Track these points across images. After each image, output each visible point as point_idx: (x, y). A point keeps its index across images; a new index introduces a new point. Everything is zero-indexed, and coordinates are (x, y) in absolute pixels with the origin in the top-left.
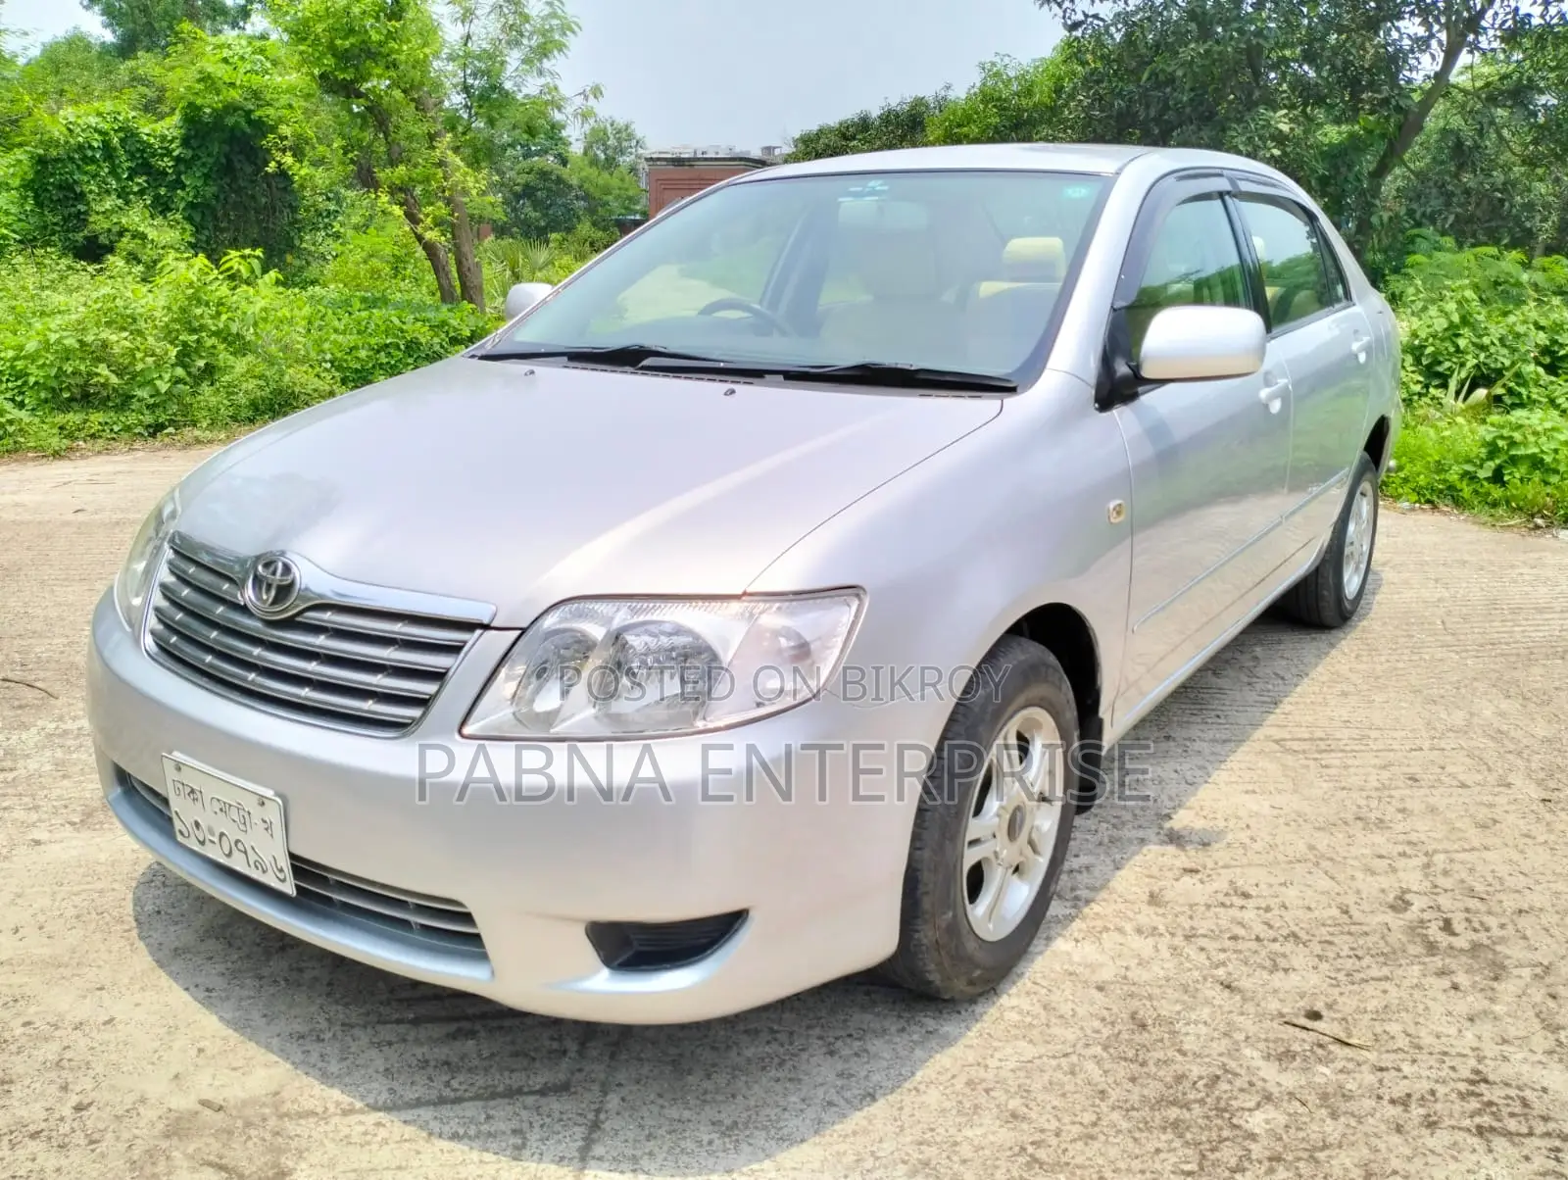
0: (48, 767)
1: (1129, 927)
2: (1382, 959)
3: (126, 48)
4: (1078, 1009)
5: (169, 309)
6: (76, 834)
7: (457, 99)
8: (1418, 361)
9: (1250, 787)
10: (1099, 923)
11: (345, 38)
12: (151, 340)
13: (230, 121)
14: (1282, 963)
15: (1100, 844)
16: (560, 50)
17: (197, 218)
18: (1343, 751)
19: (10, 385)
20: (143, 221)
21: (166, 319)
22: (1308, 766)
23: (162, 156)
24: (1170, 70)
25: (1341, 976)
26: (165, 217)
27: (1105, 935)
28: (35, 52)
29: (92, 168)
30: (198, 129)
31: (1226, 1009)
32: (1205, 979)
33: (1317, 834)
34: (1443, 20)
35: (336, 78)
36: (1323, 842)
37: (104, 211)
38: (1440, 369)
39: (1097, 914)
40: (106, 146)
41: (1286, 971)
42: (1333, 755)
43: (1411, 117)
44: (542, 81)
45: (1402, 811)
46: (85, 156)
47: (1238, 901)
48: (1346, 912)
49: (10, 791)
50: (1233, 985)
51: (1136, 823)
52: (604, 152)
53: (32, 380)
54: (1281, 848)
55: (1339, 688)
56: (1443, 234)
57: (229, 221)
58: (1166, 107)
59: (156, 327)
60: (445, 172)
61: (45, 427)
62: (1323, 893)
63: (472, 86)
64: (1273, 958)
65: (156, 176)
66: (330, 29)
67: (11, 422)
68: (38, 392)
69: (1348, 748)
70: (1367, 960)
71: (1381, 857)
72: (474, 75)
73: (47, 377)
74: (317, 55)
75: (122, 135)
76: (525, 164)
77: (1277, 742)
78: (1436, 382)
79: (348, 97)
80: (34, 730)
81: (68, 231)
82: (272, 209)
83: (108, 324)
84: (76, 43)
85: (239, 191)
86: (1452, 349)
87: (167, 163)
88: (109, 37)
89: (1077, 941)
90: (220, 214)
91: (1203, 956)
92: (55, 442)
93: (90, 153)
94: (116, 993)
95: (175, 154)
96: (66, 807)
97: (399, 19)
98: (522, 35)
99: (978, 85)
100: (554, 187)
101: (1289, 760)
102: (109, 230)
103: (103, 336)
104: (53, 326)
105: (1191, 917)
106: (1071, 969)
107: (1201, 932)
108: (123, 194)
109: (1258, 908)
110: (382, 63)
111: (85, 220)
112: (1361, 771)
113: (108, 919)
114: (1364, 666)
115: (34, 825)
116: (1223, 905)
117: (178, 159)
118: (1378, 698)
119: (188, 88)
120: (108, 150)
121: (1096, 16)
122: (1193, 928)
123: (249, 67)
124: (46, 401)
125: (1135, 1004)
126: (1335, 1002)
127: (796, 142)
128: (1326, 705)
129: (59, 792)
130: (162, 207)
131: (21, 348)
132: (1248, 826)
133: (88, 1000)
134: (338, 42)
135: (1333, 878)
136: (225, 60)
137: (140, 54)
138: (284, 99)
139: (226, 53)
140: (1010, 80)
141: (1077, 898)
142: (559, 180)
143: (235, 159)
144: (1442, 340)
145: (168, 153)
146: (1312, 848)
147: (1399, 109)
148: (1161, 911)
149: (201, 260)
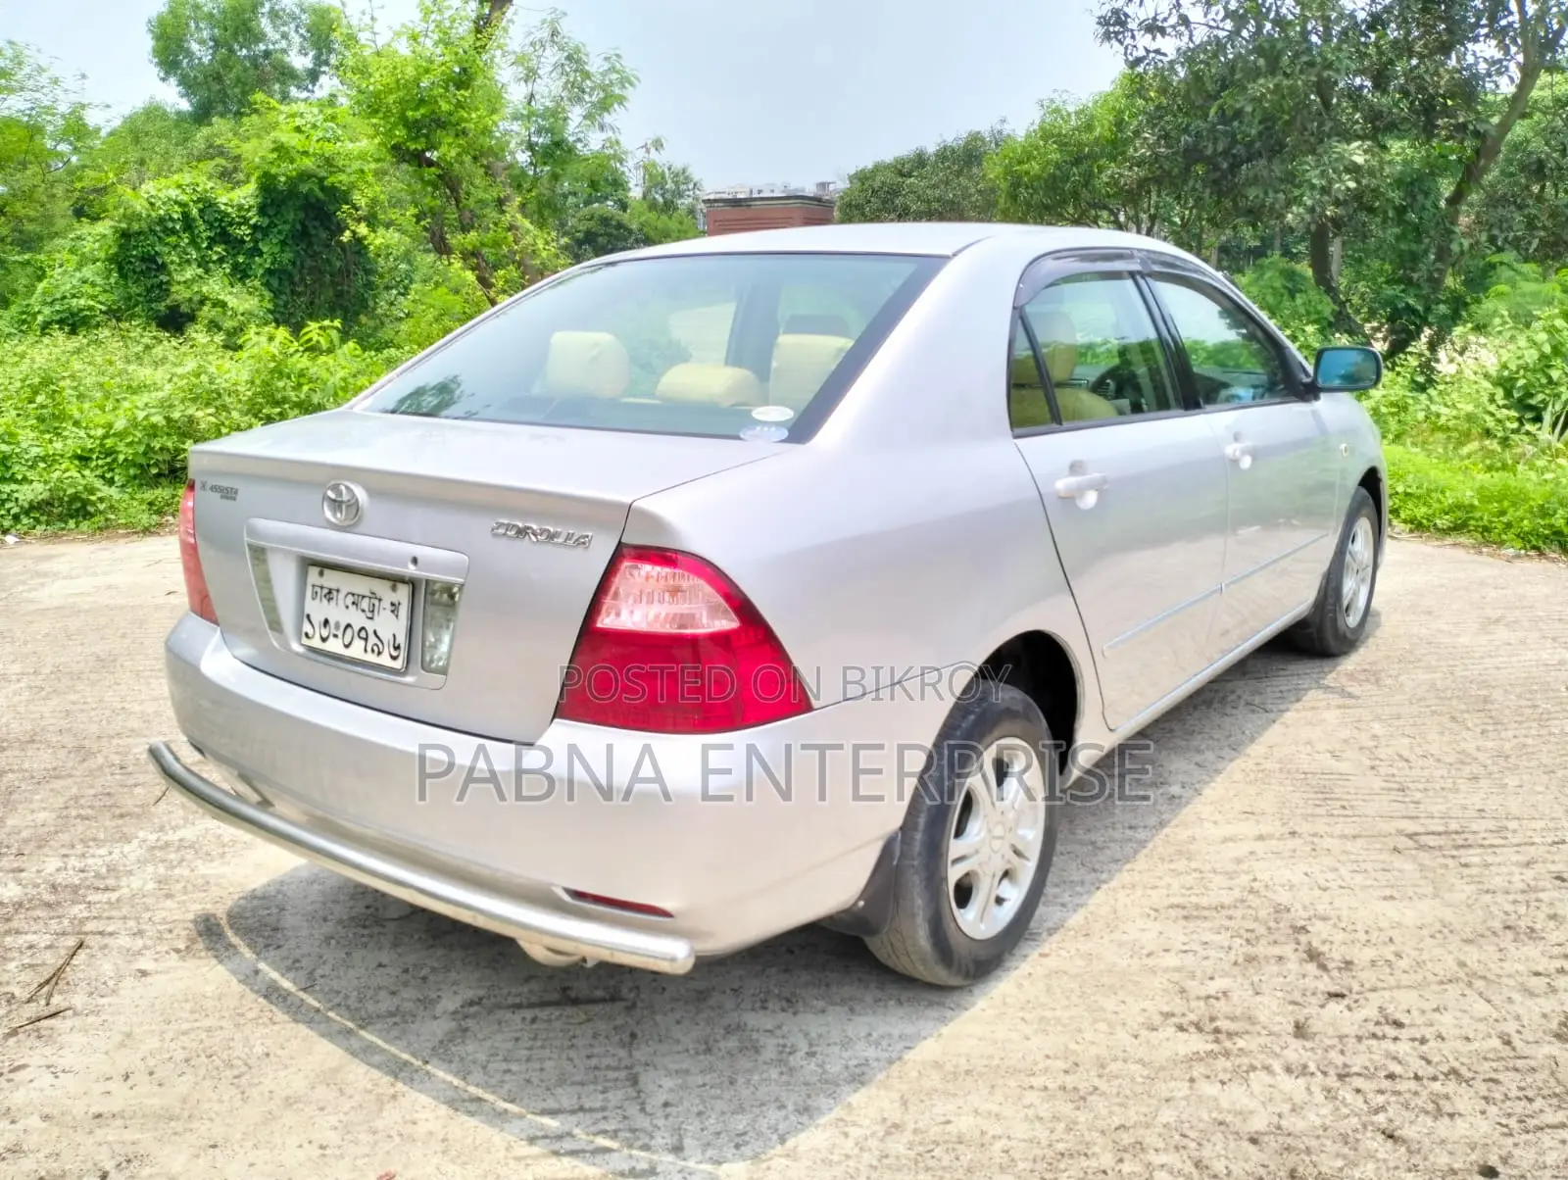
0: (151, 886)
1: (1277, 1067)
2: (1555, 1101)
3: (202, 115)
4: (1231, 1167)
5: (252, 383)
6: (182, 963)
7: (523, 157)
8: (1508, 394)
9: (1388, 892)
10: (1245, 1061)
11: (416, 109)
12: (235, 414)
13: (304, 188)
14: (1447, 1107)
15: (1236, 963)
16: (621, 103)
17: (275, 283)
18: (1482, 846)
19: (100, 462)
20: (223, 289)
21: (249, 393)
22: (1446, 866)
23: (240, 224)
24: (1238, 106)
25: (1513, 1123)
26: (244, 284)
27: (1252, 1074)
28: (117, 123)
29: (172, 239)
30: (273, 198)
31: (1392, 1164)
32: (1365, 1126)
33: (1467, 948)
34: (1519, 41)
35: (408, 149)
36: (1472, 956)
37: (186, 280)
38: (1533, 402)
39: (1241, 1049)
40: (186, 217)
41: (1451, 1116)
42: (1471, 851)
43: (1489, 142)
44: (604, 136)
45: (1553, 917)
46: (166, 228)
47: (1391, 1031)
48: (1508, 1043)
49: (114, 913)
50: (1396, 1134)
51: (1271, 938)
52: (663, 195)
53: (121, 458)
54: (1429, 965)
55: (1467, 771)
56: (1526, 260)
57: (306, 286)
58: (1234, 142)
59: (240, 401)
60: (515, 235)
61: (135, 503)
62: (1481, 1020)
63: (537, 144)
64: (1435, 1099)
65: (233, 244)
66: (401, 102)
67: (101, 500)
68: (128, 469)
69: (1487, 842)
70: (1539, 1103)
71: (1537, 974)
72: (539, 132)
73: (135, 454)
74: (389, 126)
75: (200, 206)
76: (586, 211)
77: (1411, 836)
78: (1529, 415)
79: (420, 166)
80: (135, 842)
81: (151, 301)
82: (346, 273)
83: (194, 400)
84: (153, 112)
85: (315, 256)
86: (1544, 381)
87: (243, 231)
88: (185, 105)
89: (1223, 1083)
90: (297, 279)
91: (1360, 1099)
92: (145, 519)
93: (170, 225)
94: (229, 1152)
95: (252, 222)
96: (170, 931)
97: (467, 89)
98: (583, 92)
99: (1037, 122)
100: (615, 232)
101: (1425, 857)
102: (190, 300)
103: (190, 411)
104: (140, 404)
105: (1342, 1052)
106: (1220, 1117)
107: (1355, 1069)
108: (203, 263)
109: (1413, 1040)
110: (452, 133)
111: (167, 290)
112: (1505, 870)
113: (218, 1062)
114: (1490, 744)
115: (139, 953)
116: (1374, 1036)
117: (255, 227)
118: (1512, 781)
119: (263, 158)
120: (188, 222)
121: (1157, 52)
122: (1345, 1065)
123: (321, 135)
124: (135, 477)
125: (1291, 1159)
126: (1510, 1155)
127: (851, 178)
128: (1457, 791)
129: (164, 914)
130: (240, 274)
131: (110, 426)
132: (1391, 940)
133: (200, 1161)
134: (410, 114)
135: (1489, 1001)
136: (298, 129)
137: (214, 119)
138: (356, 165)
139: (298, 122)
140: (1069, 115)
141: (1217, 1031)
142: (620, 226)
143: (310, 224)
144: (1534, 371)
145: (245, 221)
146: (1462, 964)
147: (1477, 134)
148: (1309, 1045)
149: (282, 333)
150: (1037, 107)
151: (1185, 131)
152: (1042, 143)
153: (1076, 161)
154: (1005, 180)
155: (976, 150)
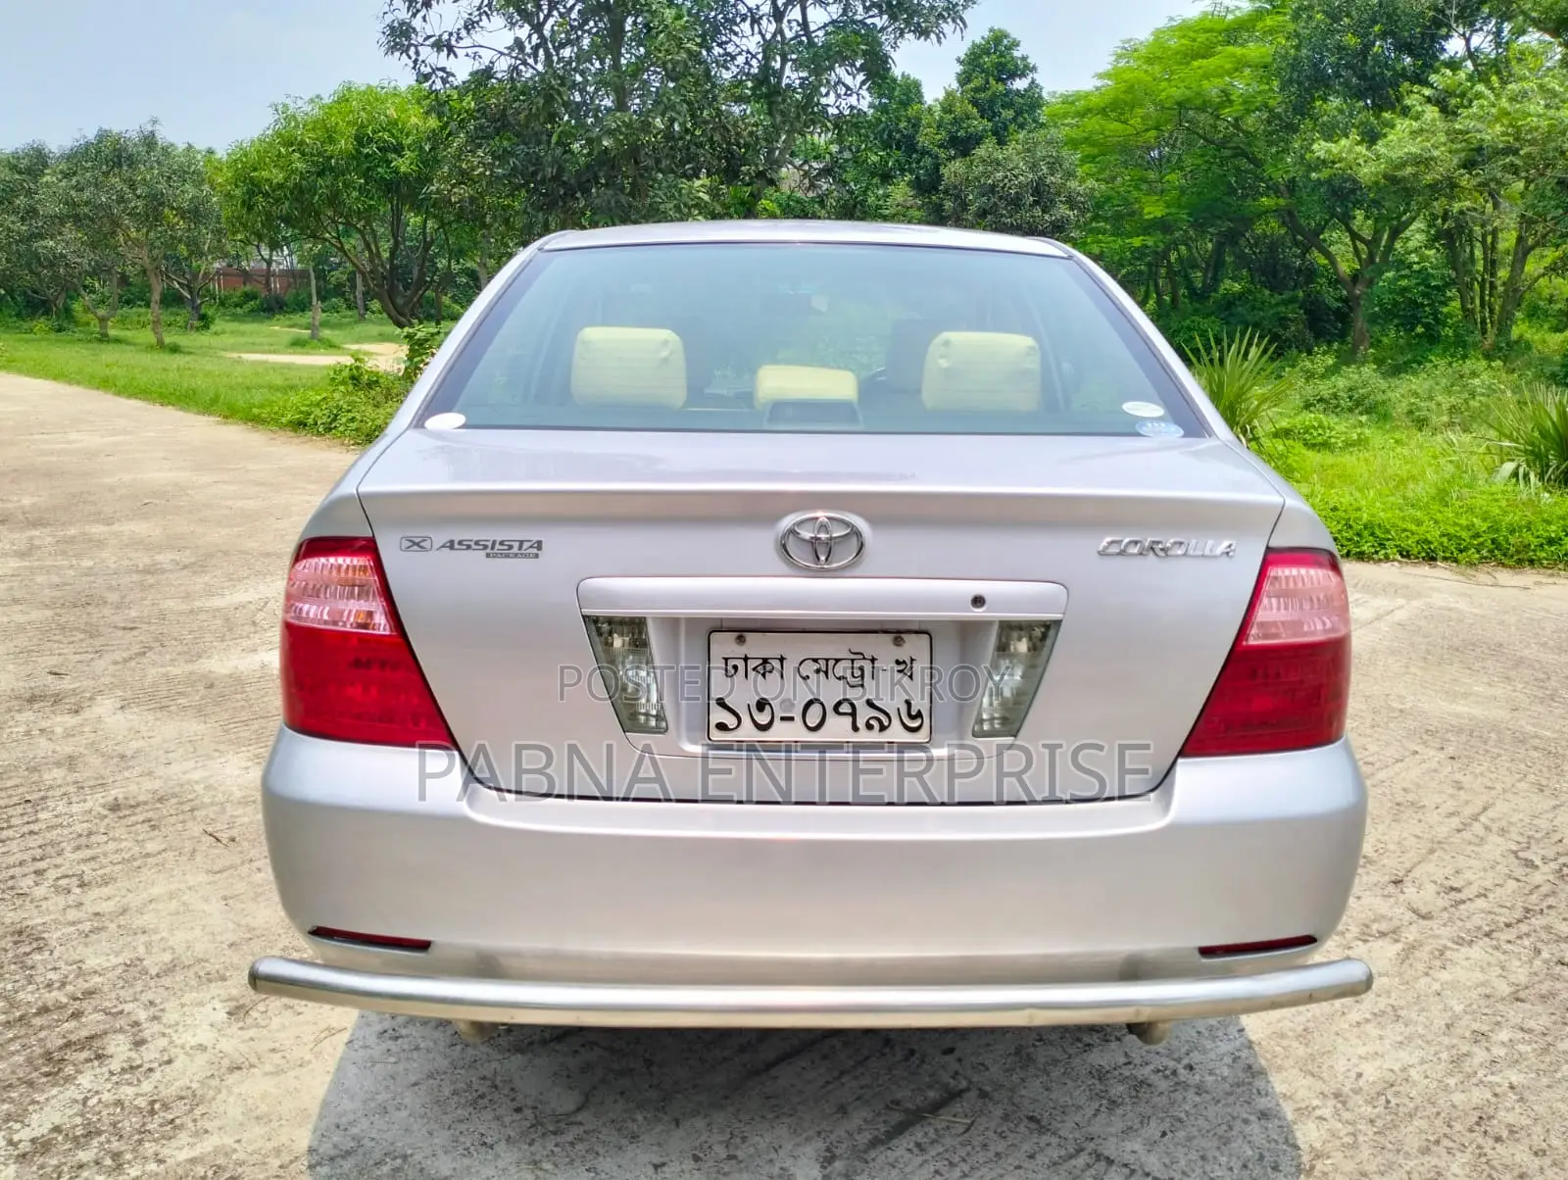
150: (271, 111)
151: (512, 154)
152: (282, 150)
153: (321, 174)
154: (237, 186)
155: (125, 150)
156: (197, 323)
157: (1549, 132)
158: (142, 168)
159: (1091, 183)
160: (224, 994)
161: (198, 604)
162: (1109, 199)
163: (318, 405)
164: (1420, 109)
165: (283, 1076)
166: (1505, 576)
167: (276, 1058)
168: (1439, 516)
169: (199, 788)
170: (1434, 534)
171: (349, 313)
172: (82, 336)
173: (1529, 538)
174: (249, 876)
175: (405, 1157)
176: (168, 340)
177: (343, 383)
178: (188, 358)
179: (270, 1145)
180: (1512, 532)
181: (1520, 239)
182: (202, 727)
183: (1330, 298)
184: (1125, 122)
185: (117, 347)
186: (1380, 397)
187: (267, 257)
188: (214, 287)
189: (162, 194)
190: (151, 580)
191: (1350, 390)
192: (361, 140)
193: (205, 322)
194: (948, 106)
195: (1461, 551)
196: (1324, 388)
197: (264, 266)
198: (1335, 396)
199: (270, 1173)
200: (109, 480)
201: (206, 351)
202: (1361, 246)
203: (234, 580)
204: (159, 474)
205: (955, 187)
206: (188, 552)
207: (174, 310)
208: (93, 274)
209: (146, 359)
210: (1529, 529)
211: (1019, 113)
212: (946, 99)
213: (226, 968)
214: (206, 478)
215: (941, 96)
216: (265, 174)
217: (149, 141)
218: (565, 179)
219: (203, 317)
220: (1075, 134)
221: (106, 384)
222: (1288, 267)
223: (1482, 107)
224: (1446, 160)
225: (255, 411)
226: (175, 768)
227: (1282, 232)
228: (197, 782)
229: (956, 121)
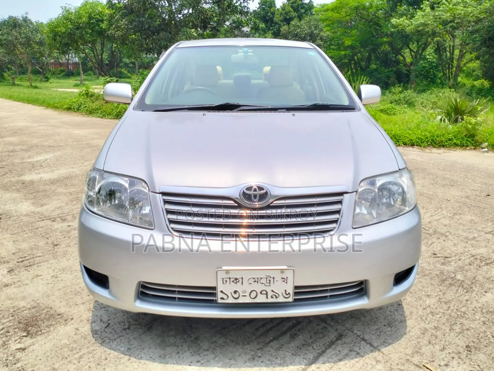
140: (72, 13)
150: (61, 9)
151: (134, 21)
152: (65, 21)
153: (77, 29)
154: (51, 33)
155: (17, 22)
156: (44, 80)
157: (464, 15)
158: (23, 28)
159: (328, 33)
160: (8, 266)
161: (25, 160)
162: (334, 38)
163: (75, 102)
164: (425, 8)
165: (20, 288)
166: (434, 150)
167: (20, 283)
168: (416, 132)
169: (13, 212)
170: (414, 138)
171: (95, 76)
172: (7, 84)
173: (444, 139)
174: (23, 235)
175: (51, 308)
176: (34, 84)
177: (83, 95)
178: (39, 90)
179: (12, 306)
180: (438, 137)
181: (461, 51)
182: (18, 195)
183: (404, 70)
184: (340, 13)
185: (18, 87)
186: (414, 100)
187: (67, 58)
188: (51, 68)
189: (30, 37)
190: (12, 154)
191: (404, 97)
192: (90, 18)
193: (47, 79)
194: (283, 8)
195: (422, 143)
196: (396, 97)
197: (66, 61)
198: (400, 100)
199: (10, 313)
200: (5, 126)
201: (47, 88)
202: (413, 53)
203: (38, 154)
204: (21, 124)
205: (285, 34)
206: (25, 146)
207: (39, 75)
208: (9, 63)
209: (26, 90)
210: (443, 136)
211: (306, 11)
212: (283, 6)
213: (10, 260)
214: (36, 125)
215: (281, 5)
216: (59, 29)
217: (25, 20)
218: (152, 29)
219: (46, 78)
220: (323, 17)
221: (10, 97)
222: (391, 60)
223: (443, 7)
224: (432, 25)
225: (56, 104)
226: (7, 206)
227: (389, 49)
228: (13, 210)
229: (286, 13)
